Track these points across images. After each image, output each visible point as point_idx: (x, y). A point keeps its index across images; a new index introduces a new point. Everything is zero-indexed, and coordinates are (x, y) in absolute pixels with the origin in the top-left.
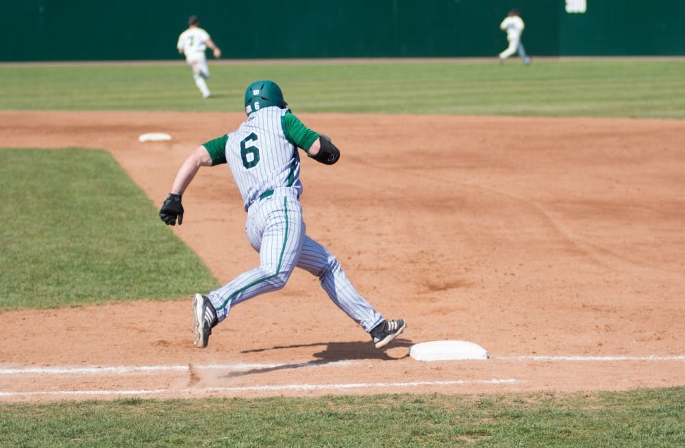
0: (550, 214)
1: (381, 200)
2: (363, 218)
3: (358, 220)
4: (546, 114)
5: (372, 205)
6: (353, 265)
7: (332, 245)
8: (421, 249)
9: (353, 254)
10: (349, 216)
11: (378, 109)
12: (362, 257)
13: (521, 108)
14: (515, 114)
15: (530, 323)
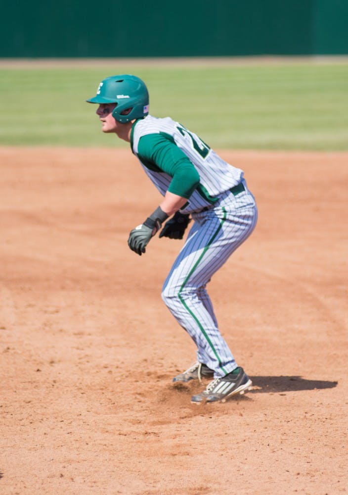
0: (329, 301)
1: (76, 281)
2: (51, 309)
3: (46, 312)
4: (305, 148)
5: (63, 288)
6: (45, 382)
7: (11, 351)
8: (144, 356)
9: (42, 363)
10: (30, 306)
11: (54, 140)
12: (57, 367)
13: (266, 137)
14: (259, 147)
15: (316, 471)
